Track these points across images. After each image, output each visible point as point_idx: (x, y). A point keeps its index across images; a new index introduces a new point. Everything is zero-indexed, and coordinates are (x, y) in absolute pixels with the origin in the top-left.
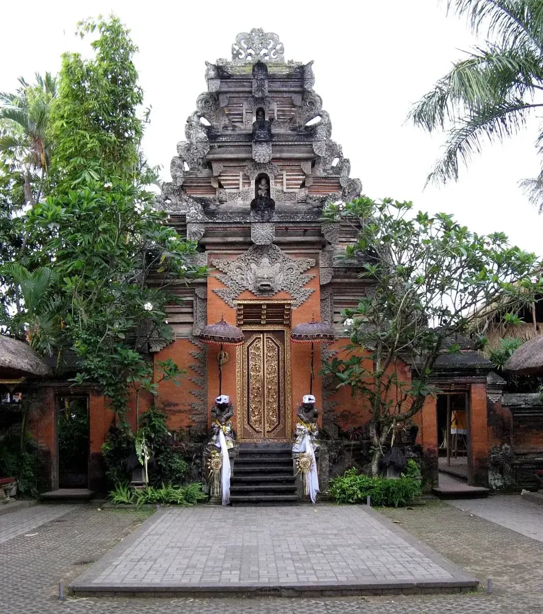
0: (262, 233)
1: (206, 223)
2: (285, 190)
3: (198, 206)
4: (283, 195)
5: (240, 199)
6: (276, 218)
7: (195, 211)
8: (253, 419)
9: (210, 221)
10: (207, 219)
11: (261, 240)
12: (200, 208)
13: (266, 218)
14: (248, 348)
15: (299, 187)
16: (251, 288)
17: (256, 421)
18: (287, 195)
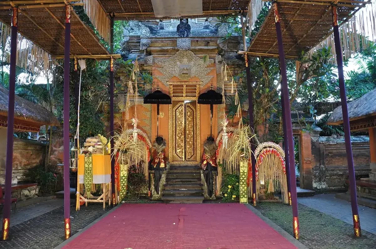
0: (183, 43)
1: (151, 38)
2: (196, 22)
3: (147, 29)
4: (195, 25)
5: (171, 27)
6: (191, 35)
7: (145, 31)
8: (178, 151)
9: (154, 37)
10: (151, 36)
11: (183, 48)
12: (148, 30)
13: (185, 35)
14: (176, 110)
15: (204, 21)
16: (177, 75)
17: (180, 152)
18: (197, 24)
